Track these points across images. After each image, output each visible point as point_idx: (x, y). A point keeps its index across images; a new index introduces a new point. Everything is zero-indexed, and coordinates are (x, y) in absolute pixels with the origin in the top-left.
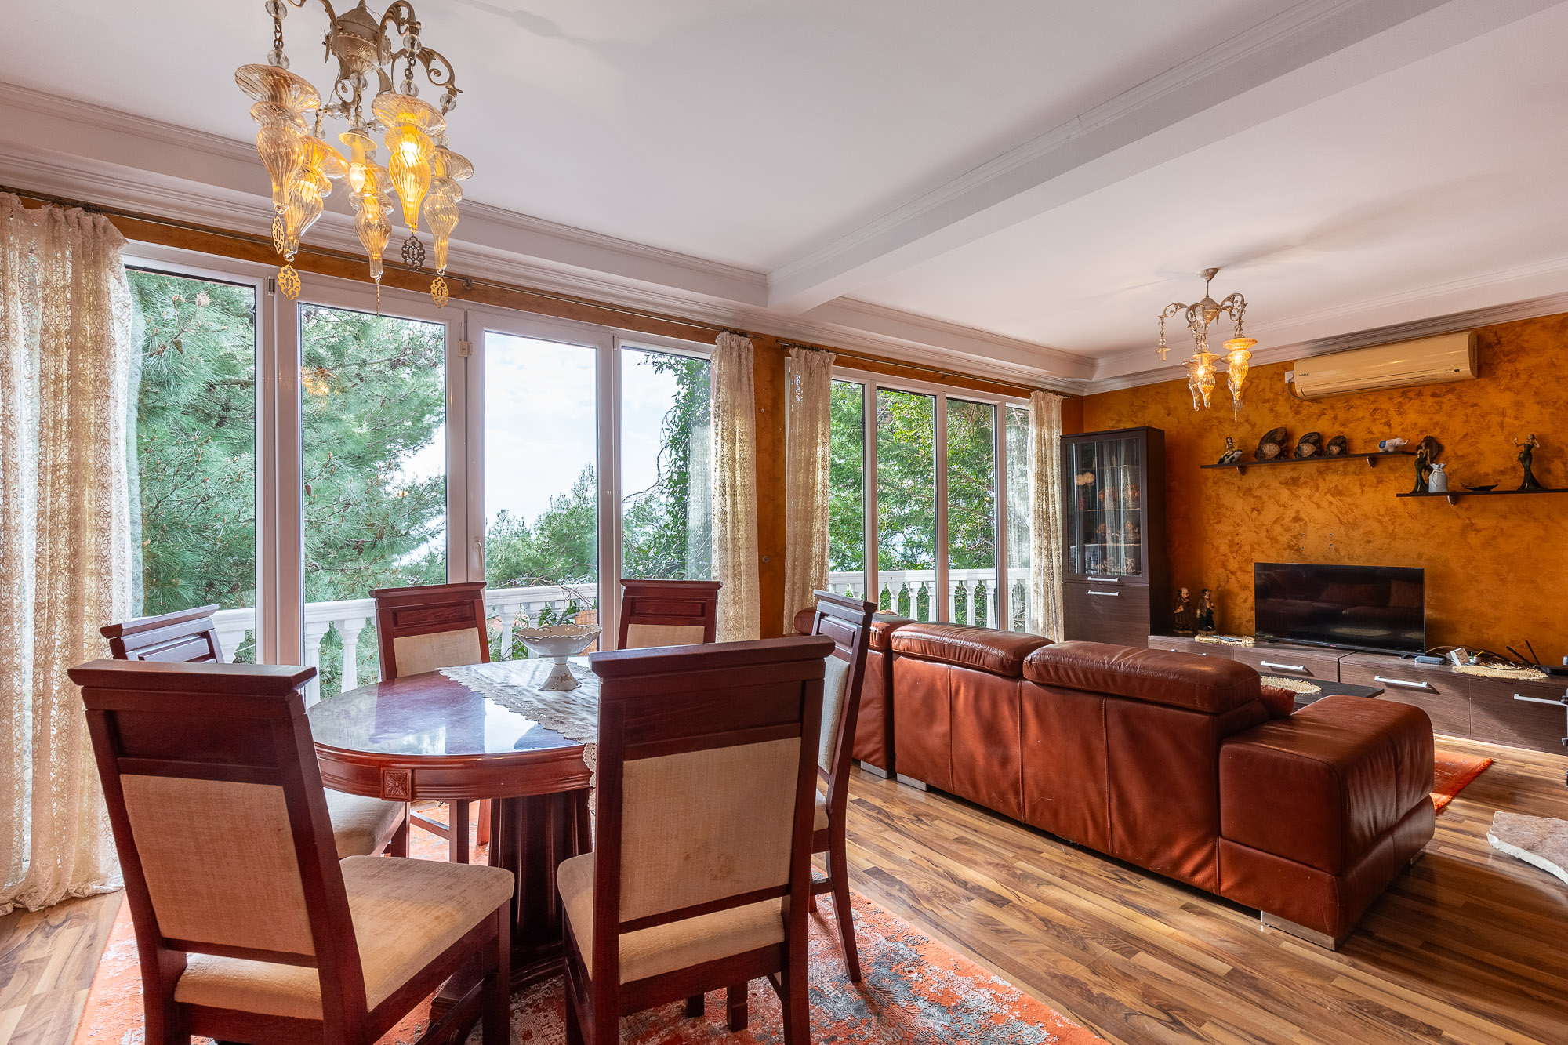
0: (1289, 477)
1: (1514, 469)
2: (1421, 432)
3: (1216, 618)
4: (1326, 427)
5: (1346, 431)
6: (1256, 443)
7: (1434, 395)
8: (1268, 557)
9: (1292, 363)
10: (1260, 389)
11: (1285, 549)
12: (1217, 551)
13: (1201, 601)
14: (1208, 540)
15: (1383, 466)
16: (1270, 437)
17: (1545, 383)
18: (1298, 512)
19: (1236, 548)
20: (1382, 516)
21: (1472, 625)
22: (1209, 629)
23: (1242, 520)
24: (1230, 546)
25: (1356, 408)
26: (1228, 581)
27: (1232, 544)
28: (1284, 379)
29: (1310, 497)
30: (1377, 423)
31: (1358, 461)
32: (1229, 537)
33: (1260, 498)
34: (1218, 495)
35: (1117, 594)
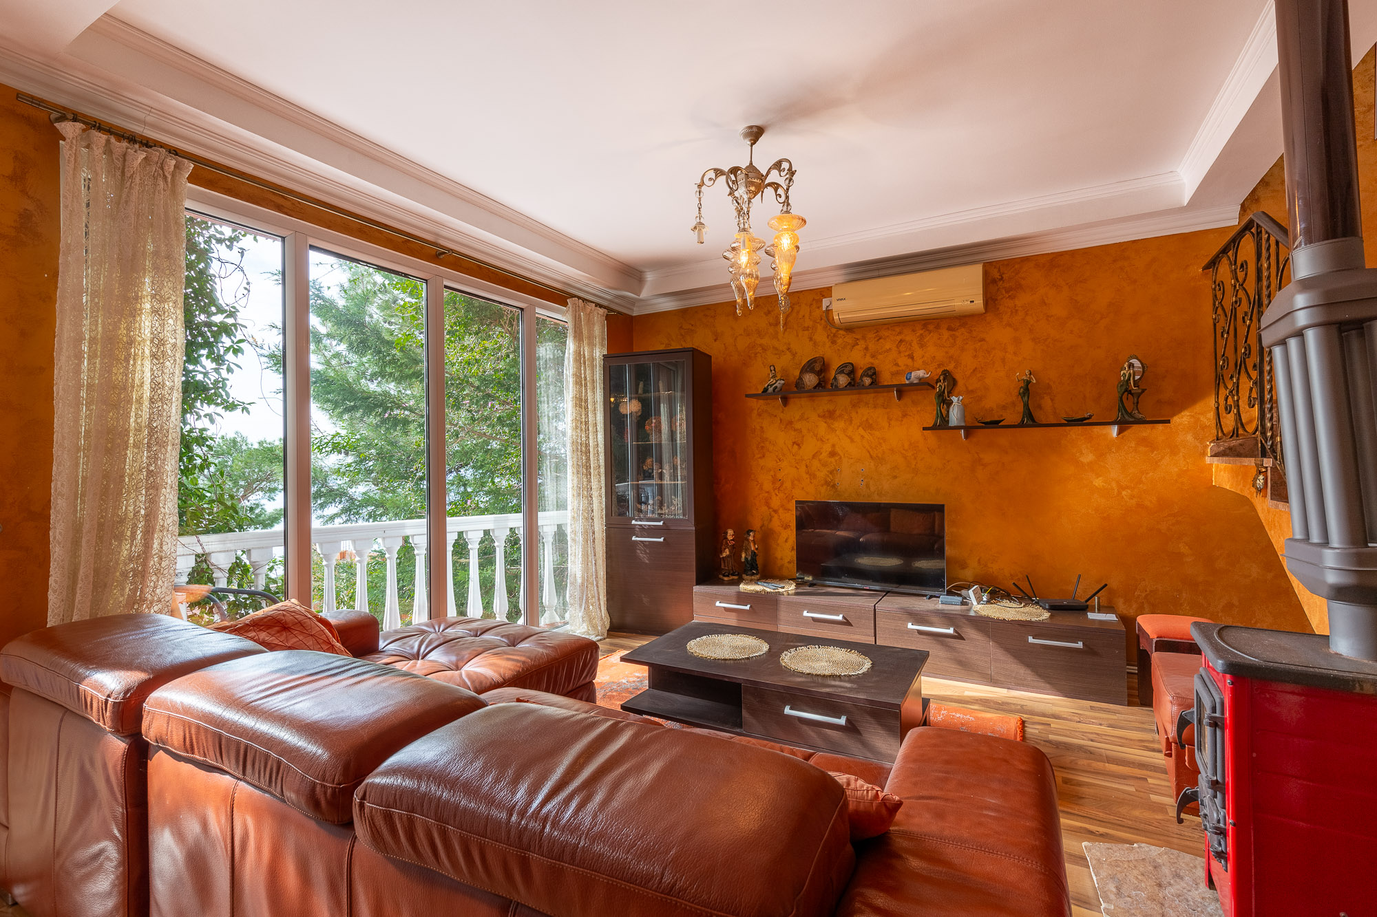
0: (826, 409)
1: (1014, 404)
2: (939, 366)
3: (760, 561)
4: (859, 358)
5: (876, 363)
6: (797, 373)
7: (950, 329)
8: (807, 493)
9: (829, 289)
10: (800, 316)
11: (822, 486)
12: (761, 489)
13: (746, 542)
14: (752, 476)
15: (907, 400)
16: (809, 367)
17: (1038, 321)
18: (833, 446)
19: (778, 485)
20: (906, 451)
21: (979, 560)
22: (753, 574)
23: (784, 455)
24: (774, 483)
25: (885, 339)
26: (771, 520)
27: (775, 480)
28: (821, 306)
29: (844, 431)
30: (902, 355)
31: (885, 394)
32: (772, 473)
33: (800, 431)
34: (762, 428)
35: (662, 540)
